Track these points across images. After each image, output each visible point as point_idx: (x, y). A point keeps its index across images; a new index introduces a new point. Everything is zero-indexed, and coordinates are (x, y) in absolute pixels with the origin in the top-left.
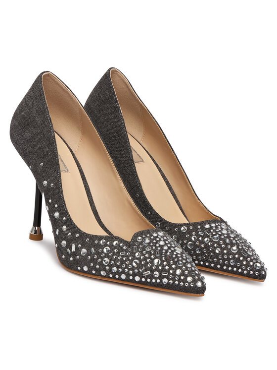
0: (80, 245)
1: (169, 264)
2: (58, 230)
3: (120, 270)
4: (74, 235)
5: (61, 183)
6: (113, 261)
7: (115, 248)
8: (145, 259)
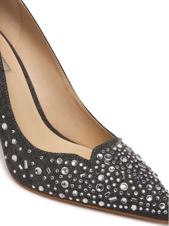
0: (33, 163)
1: (138, 189)
2: (6, 143)
3: (82, 194)
4: (25, 151)
5: (7, 92)
6: (73, 183)
7: (74, 168)
8: (110, 183)
